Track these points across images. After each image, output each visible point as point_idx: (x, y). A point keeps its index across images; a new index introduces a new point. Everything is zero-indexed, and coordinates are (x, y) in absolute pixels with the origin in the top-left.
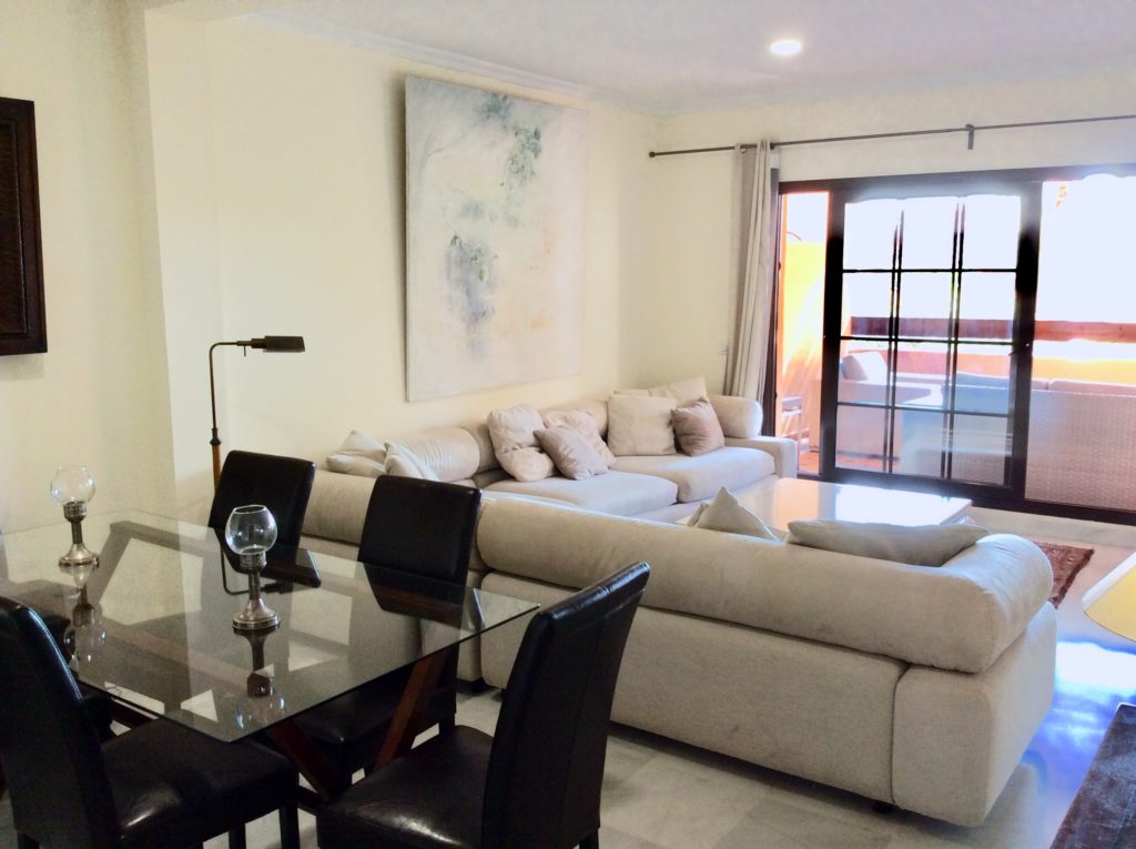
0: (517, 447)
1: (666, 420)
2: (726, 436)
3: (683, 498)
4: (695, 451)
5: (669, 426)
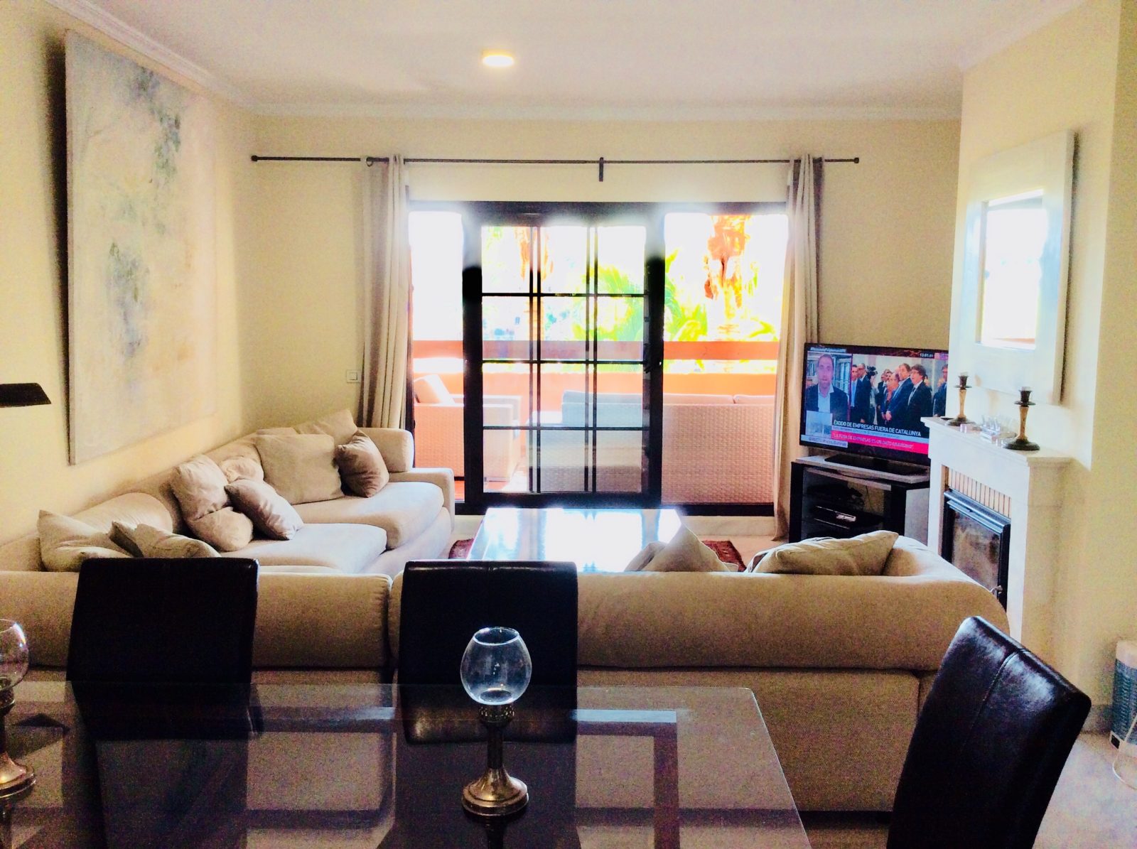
0: (213, 509)
1: (329, 461)
2: (389, 472)
3: (392, 544)
4: (371, 491)
5: (334, 466)
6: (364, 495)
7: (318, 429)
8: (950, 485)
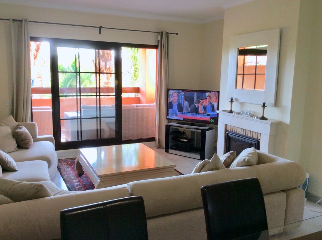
4: (30, 146)
5: (14, 138)
6: (27, 148)
7: (3, 124)
8: (228, 129)
